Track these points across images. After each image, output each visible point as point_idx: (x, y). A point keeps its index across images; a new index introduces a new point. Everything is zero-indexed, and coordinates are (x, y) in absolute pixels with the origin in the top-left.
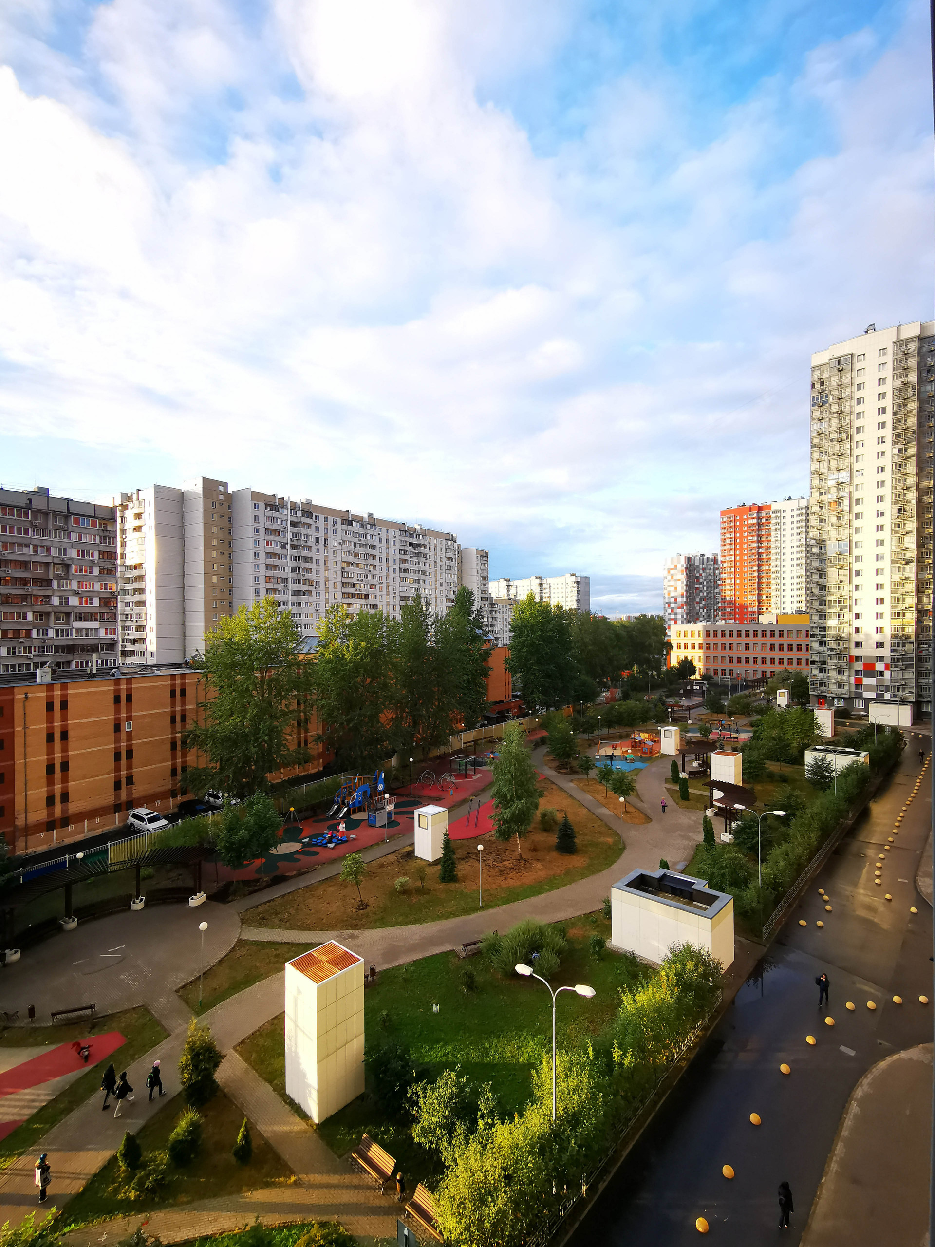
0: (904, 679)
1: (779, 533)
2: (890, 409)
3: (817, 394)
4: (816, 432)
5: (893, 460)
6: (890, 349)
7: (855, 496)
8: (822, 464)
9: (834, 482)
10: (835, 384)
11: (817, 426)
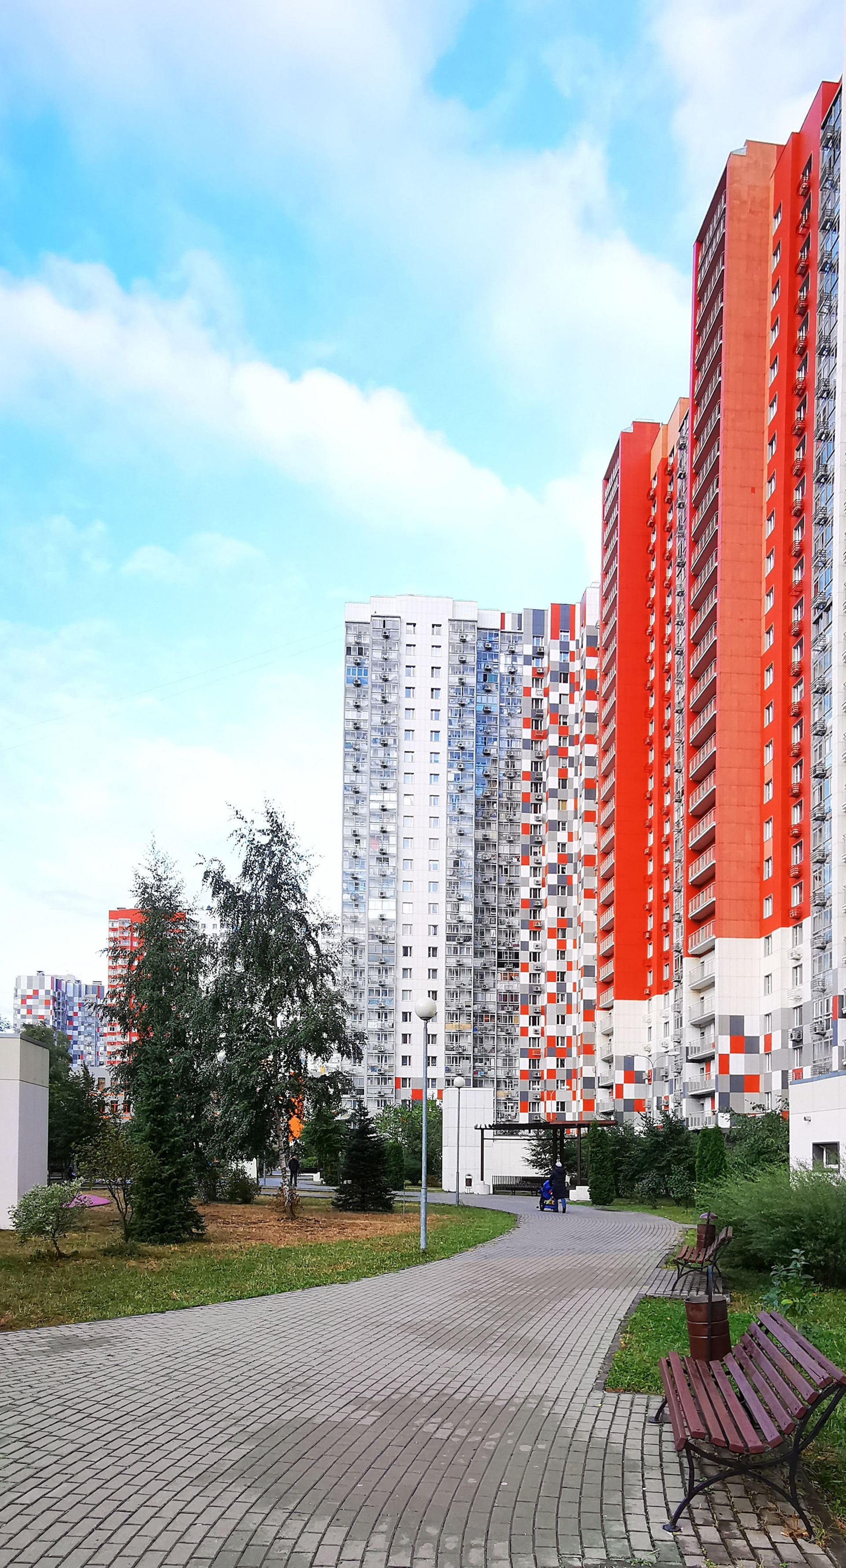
2: (444, 715)
3: (354, 665)
4: (351, 723)
5: (448, 789)
6: (446, 628)
7: (403, 834)
8: (359, 777)
9: (376, 806)
10: (378, 655)
11: (353, 715)
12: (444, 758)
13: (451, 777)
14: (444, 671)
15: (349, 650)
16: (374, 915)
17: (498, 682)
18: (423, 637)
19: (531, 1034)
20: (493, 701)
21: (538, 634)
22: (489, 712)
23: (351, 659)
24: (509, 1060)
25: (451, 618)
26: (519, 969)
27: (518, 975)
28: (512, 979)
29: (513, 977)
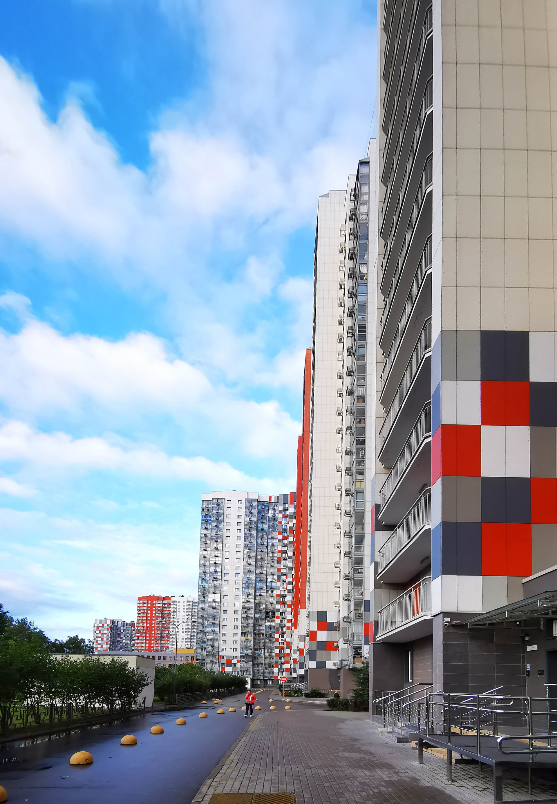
0: (246, 667)
1: (175, 613)
2: (243, 531)
3: (205, 515)
4: (203, 534)
5: (244, 556)
6: (244, 502)
7: (224, 572)
8: (206, 552)
9: (213, 562)
10: (215, 511)
11: (204, 532)
12: (242, 546)
13: (245, 552)
14: (243, 516)
15: (203, 510)
16: (210, 600)
17: (267, 519)
18: (234, 505)
19: (280, 641)
20: (265, 526)
21: (285, 502)
22: (263, 530)
23: (204, 513)
24: (270, 650)
25: (246, 498)
26: (275, 618)
27: (275, 620)
28: (272, 622)
29: (273, 621)
